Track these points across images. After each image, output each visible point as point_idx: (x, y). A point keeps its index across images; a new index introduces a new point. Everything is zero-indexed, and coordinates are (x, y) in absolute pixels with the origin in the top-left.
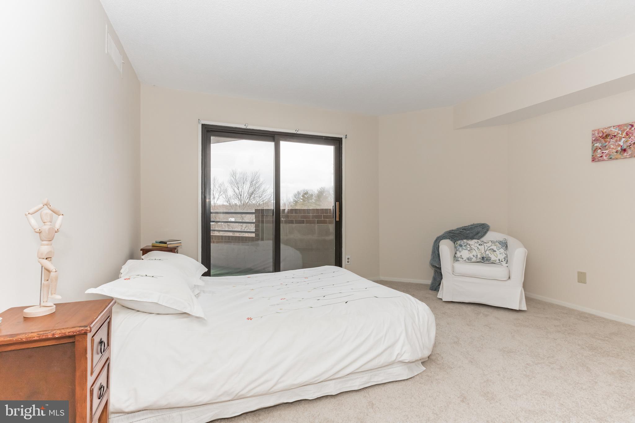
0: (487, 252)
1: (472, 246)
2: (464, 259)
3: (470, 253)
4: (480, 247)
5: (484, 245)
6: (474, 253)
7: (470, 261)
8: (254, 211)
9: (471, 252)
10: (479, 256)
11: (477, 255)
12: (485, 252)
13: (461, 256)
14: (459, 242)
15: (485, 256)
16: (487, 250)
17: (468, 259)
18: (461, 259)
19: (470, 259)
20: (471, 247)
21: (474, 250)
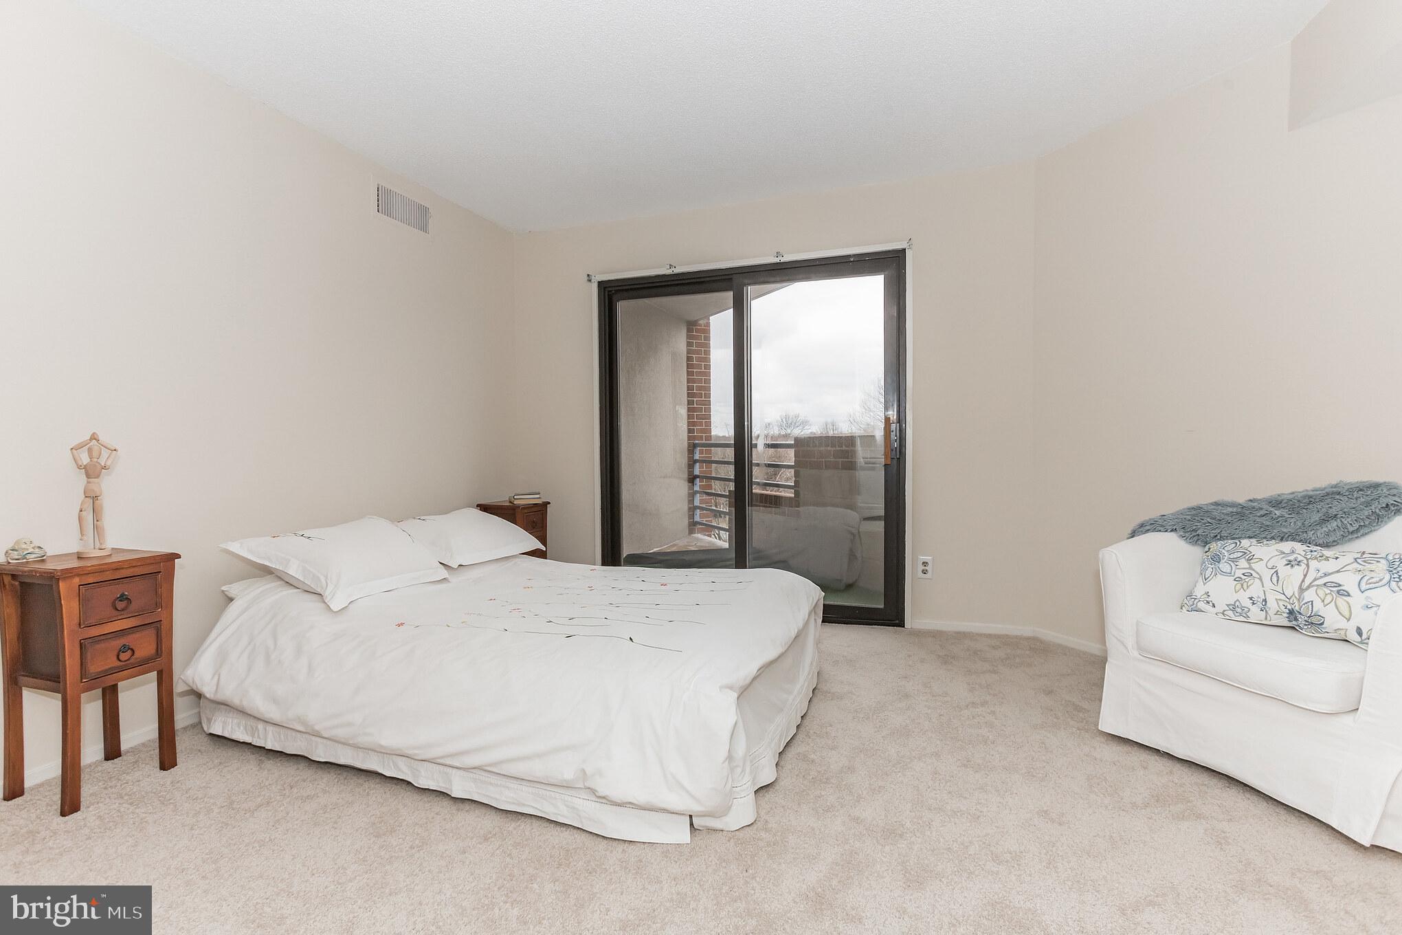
0: (1309, 595)
1: (1257, 566)
2: (1219, 609)
3: (1239, 586)
4: (1284, 571)
5: (1308, 565)
6: (1255, 590)
7: (1242, 619)
8: (793, 442)
9: (1245, 586)
10: (1272, 604)
11: (1265, 600)
12: (1302, 590)
13: (1207, 594)
14: (1215, 546)
15: (1297, 608)
16: (1309, 587)
17: (1233, 607)
18: (1208, 608)
19: (1239, 610)
20: (1251, 568)
21: (1261, 579)
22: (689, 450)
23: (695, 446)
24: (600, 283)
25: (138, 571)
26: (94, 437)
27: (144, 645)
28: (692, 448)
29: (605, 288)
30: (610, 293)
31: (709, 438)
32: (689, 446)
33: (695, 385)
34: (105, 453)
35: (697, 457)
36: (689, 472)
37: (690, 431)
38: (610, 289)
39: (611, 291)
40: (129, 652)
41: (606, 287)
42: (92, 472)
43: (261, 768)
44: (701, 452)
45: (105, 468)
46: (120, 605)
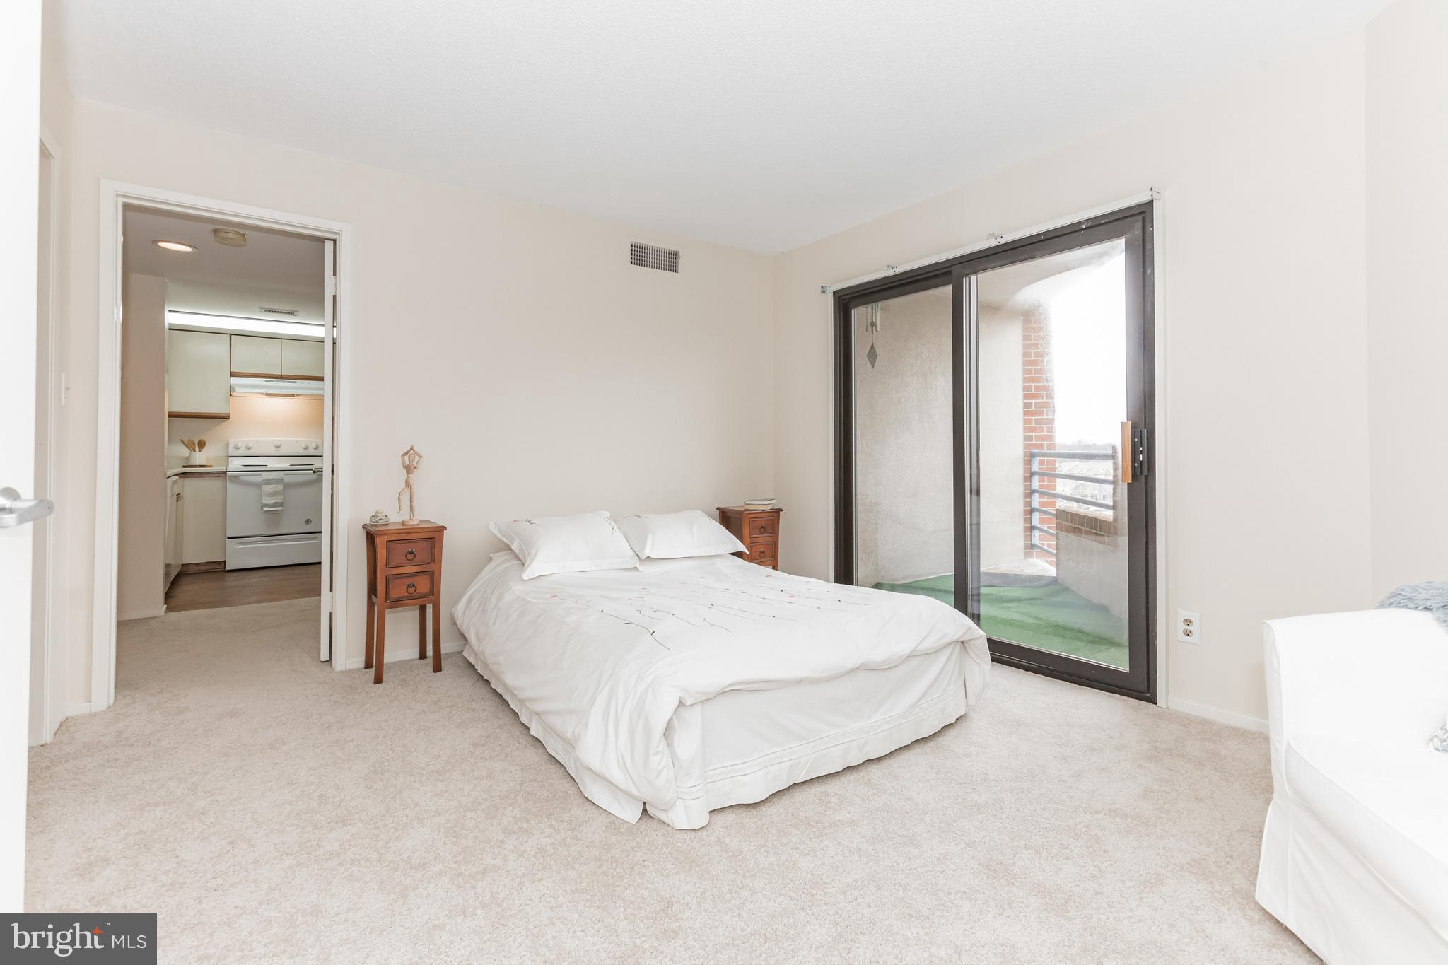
22: (1025, 460)
23: (1032, 456)
24: (835, 293)
25: (421, 536)
26: (412, 448)
27: (423, 585)
28: (1029, 458)
29: (839, 297)
30: (844, 302)
31: (1051, 446)
32: (1025, 455)
33: (1033, 385)
34: (417, 458)
35: (1035, 468)
36: (1025, 486)
37: (1027, 438)
38: (844, 297)
39: (845, 299)
40: (414, 588)
41: (841, 296)
42: (409, 469)
43: (473, 685)
44: (1041, 463)
45: (415, 468)
46: (410, 557)
